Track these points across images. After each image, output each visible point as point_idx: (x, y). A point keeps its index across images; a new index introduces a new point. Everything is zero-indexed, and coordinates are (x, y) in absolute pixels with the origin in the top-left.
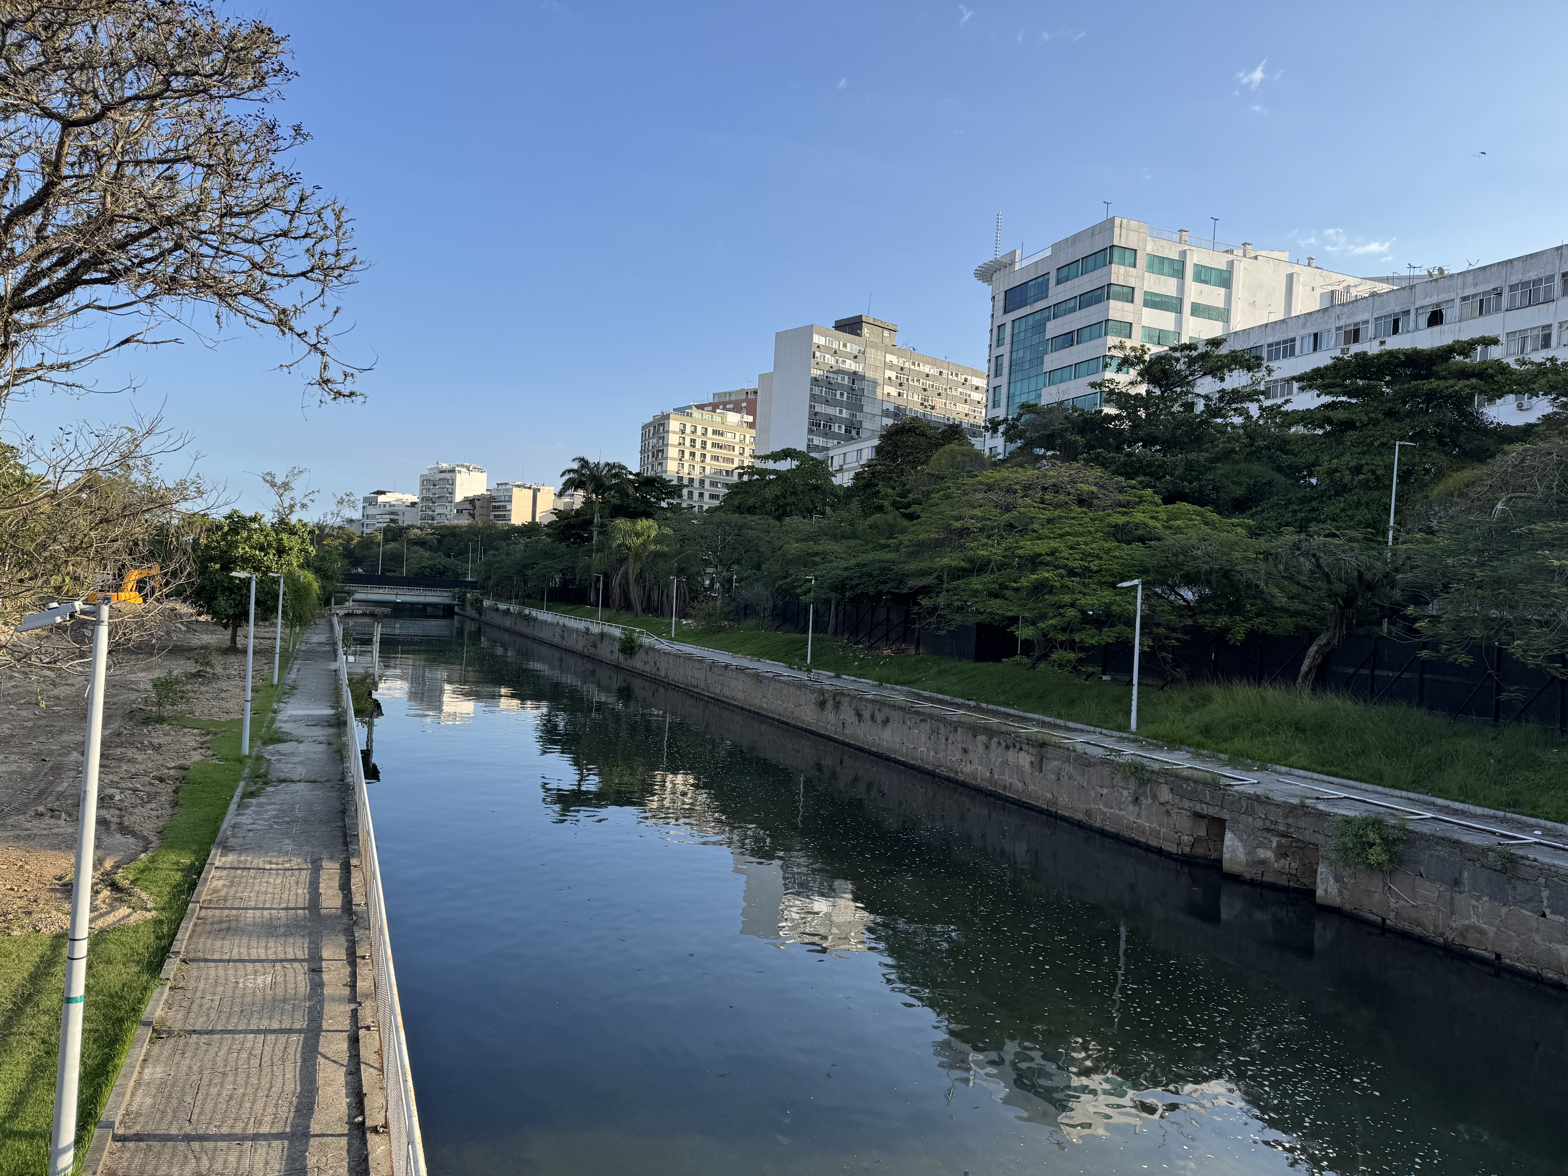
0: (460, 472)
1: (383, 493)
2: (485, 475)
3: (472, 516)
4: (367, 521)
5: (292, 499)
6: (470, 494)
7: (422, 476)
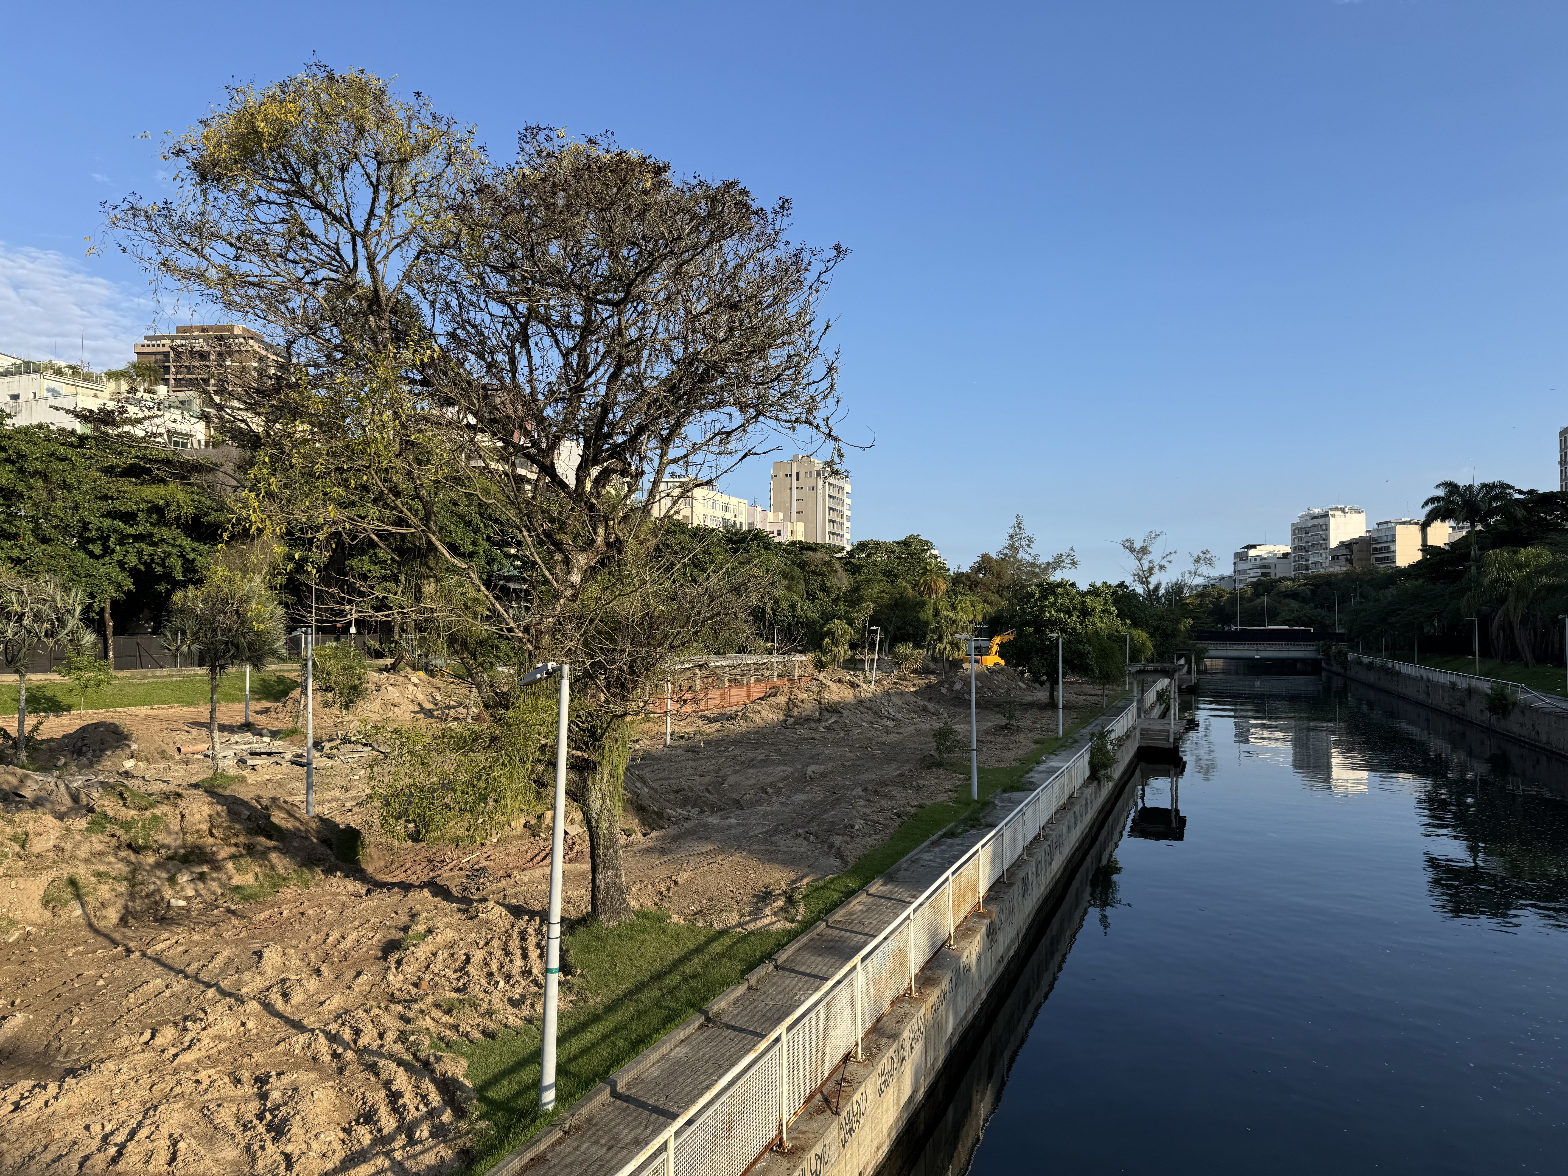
0: (1334, 516)
1: (1254, 546)
2: (1363, 515)
3: (1350, 561)
4: (1237, 577)
5: (1150, 562)
6: (1347, 538)
7: (1293, 525)
